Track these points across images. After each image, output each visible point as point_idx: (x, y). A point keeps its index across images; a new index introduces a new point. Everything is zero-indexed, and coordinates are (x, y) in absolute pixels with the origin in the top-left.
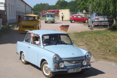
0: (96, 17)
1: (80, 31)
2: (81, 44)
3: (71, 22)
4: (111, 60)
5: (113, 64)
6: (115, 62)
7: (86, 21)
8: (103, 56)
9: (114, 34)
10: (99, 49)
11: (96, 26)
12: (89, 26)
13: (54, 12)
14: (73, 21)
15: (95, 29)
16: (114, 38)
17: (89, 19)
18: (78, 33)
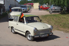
2: (45, 21)
4: (61, 30)
5: (62, 32)
6: (63, 31)
7: (48, 9)
8: (57, 28)
9: (63, 16)
10: (54, 24)
16: (63, 18)
18: (43, 16)
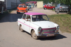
0: (61, 6)
1: (51, 15)
3: (44, 9)
7: (53, 9)
8: (66, 30)
10: (63, 25)
11: (60, 12)
12: (56, 12)
13: (33, 3)
14: (46, 9)
15: (60, 14)
17: (56, 8)
